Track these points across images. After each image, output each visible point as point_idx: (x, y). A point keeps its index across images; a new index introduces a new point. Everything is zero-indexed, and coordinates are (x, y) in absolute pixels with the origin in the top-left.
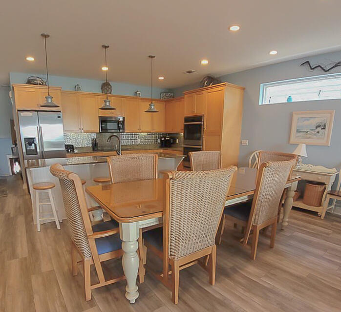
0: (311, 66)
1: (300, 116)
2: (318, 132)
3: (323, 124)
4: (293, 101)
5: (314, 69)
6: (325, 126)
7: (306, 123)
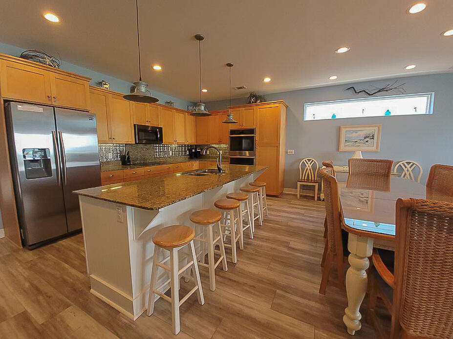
0: (356, 90)
1: (347, 129)
2: (367, 142)
3: (371, 135)
4: (337, 118)
5: (358, 93)
6: (373, 136)
7: (354, 134)
